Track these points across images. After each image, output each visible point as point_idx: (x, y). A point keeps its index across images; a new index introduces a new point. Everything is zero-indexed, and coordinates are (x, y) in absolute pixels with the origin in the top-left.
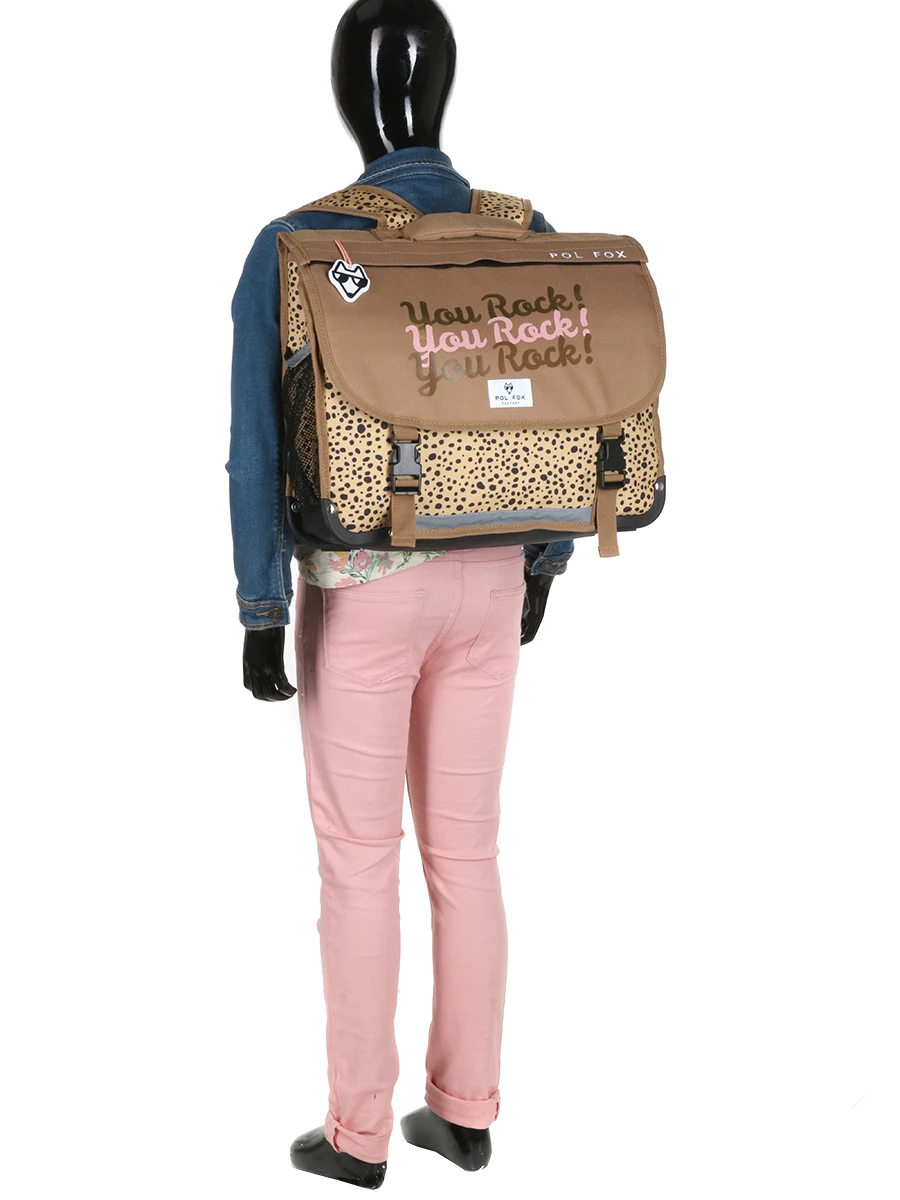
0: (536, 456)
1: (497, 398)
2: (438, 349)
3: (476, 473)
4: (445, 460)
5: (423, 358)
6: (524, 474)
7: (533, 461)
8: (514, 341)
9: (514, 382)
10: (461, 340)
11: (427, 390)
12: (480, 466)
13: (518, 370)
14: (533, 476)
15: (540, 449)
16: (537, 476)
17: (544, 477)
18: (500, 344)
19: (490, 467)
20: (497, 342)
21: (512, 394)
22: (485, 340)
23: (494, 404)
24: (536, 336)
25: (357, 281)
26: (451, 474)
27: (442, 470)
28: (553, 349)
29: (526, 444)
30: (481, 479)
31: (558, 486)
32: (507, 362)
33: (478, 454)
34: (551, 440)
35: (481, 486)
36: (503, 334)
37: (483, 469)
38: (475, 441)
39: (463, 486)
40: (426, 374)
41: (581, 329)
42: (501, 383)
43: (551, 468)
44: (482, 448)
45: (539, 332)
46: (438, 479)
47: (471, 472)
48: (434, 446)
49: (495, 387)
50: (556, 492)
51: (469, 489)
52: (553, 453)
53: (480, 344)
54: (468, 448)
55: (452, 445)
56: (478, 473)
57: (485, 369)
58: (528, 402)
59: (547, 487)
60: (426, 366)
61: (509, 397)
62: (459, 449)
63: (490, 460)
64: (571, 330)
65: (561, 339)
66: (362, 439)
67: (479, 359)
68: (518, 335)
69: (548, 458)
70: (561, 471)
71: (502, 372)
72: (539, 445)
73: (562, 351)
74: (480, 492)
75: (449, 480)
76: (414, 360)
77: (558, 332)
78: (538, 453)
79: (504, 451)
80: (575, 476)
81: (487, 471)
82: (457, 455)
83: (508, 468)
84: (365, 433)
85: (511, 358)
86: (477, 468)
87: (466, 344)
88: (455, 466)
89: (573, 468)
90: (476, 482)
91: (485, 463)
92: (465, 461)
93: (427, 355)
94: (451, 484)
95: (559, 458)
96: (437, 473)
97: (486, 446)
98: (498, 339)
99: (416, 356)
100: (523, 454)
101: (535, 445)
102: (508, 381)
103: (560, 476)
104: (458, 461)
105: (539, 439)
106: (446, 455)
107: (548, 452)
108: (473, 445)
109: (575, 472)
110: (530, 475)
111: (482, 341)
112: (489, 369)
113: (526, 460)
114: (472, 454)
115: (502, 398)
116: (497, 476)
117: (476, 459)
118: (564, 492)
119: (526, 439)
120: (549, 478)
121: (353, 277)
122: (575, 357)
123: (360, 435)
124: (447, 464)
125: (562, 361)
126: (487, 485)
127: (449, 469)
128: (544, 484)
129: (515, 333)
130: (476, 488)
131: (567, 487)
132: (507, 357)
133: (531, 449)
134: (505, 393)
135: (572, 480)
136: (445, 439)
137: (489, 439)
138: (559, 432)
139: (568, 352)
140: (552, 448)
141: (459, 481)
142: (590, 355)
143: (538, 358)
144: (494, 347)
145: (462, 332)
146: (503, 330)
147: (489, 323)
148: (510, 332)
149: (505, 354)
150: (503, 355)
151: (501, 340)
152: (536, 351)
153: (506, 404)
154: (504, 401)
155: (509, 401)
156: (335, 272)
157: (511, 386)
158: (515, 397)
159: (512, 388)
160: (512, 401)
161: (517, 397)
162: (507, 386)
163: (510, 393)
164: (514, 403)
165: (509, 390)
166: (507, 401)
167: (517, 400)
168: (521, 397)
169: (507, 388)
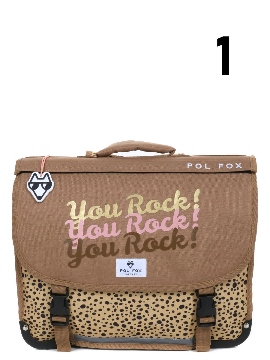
0: (154, 310)
1: (121, 270)
2: (85, 236)
3: (112, 317)
4: (91, 309)
5: (74, 242)
6: (146, 320)
7: (151, 313)
8: (139, 231)
9: (135, 261)
10: (102, 231)
11: (74, 264)
12: (115, 313)
13: (139, 253)
14: (151, 321)
15: (157, 306)
16: (155, 321)
17: (159, 322)
18: (130, 234)
19: (122, 314)
20: (128, 232)
21: (132, 268)
22: (119, 231)
23: (119, 274)
24: (156, 228)
25: (45, 185)
26: (96, 317)
27: (90, 314)
28: (167, 238)
29: (147, 302)
30: (116, 321)
31: (169, 327)
32: (132, 247)
33: (114, 307)
34: (165, 301)
35: (116, 324)
36: (133, 227)
37: (117, 315)
38: (112, 299)
39: (104, 324)
40: (74, 253)
41: (192, 223)
42: (126, 261)
43: (165, 317)
44: (116, 303)
45: (160, 225)
46: (87, 319)
47: (110, 316)
48: (84, 300)
49: (121, 263)
50: (168, 330)
51: (108, 326)
52: (166, 308)
53: (115, 233)
54: (107, 303)
55: (96, 300)
56: (115, 317)
57: (115, 251)
58: (143, 274)
59: (162, 328)
60: (75, 248)
61: (130, 270)
62: (101, 303)
63: (122, 310)
64: (184, 224)
65: (175, 230)
66: (40, 292)
67: (112, 244)
68: (144, 227)
69: (163, 311)
70: (171, 319)
71: (127, 253)
72: (157, 303)
73: (174, 239)
74: (116, 328)
75: (94, 320)
76: (67, 244)
77: (174, 226)
78: (156, 308)
79: (131, 306)
80: (181, 322)
81: (120, 317)
82: (99, 306)
83: (134, 316)
84: (42, 289)
85: (135, 244)
86: (113, 315)
87: (106, 234)
88: (98, 312)
89: (179, 317)
90: (113, 322)
91: (118, 312)
92: (105, 310)
93: (77, 241)
94: (96, 322)
95: (170, 311)
96: (87, 316)
97: (119, 302)
98: (129, 230)
99: (70, 241)
100: (145, 308)
101: (154, 303)
102: (130, 260)
103: (170, 321)
104: (100, 310)
105: (157, 300)
106: (92, 306)
107: (163, 307)
108: (110, 301)
109: (182, 320)
110: (149, 321)
111: (117, 231)
112: (118, 251)
113: (147, 312)
114: (110, 306)
115: (125, 271)
116: (126, 320)
117: (112, 309)
118: (174, 331)
119: (148, 299)
120: (163, 322)
121: (42, 183)
122: (183, 243)
123: (39, 289)
124: (93, 311)
125: (173, 246)
126: (120, 324)
127: (94, 314)
128: (159, 326)
129: (142, 226)
130: (113, 325)
131: (176, 328)
132: (133, 243)
133: (151, 305)
134: (127, 267)
135: (179, 324)
136: (91, 296)
137: (121, 298)
138: (171, 296)
139: (179, 240)
140: (165, 305)
141: (101, 321)
142: (195, 242)
143: (155, 244)
144: (125, 236)
145: (104, 225)
146: (134, 224)
147: (126, 218)
148: (139, 225)
149: (131, 241)
150: (130, 242)
151: (131, 231)
152: (154, 239)
153: (127, 274)
154: (126, 273)
155: (129, 273)
156: (31, 182)
157: (132, 263)
158: (133, 270)
159: (133, 264)
160: (132, 273)
161: (135, 270)
162: (129, 263)
163: (130, 268)
164: (133, 274)
165: (130, 266)
166: (128, 273)
167: (135, 272)
168: (139, 271)
169: (129, 265)
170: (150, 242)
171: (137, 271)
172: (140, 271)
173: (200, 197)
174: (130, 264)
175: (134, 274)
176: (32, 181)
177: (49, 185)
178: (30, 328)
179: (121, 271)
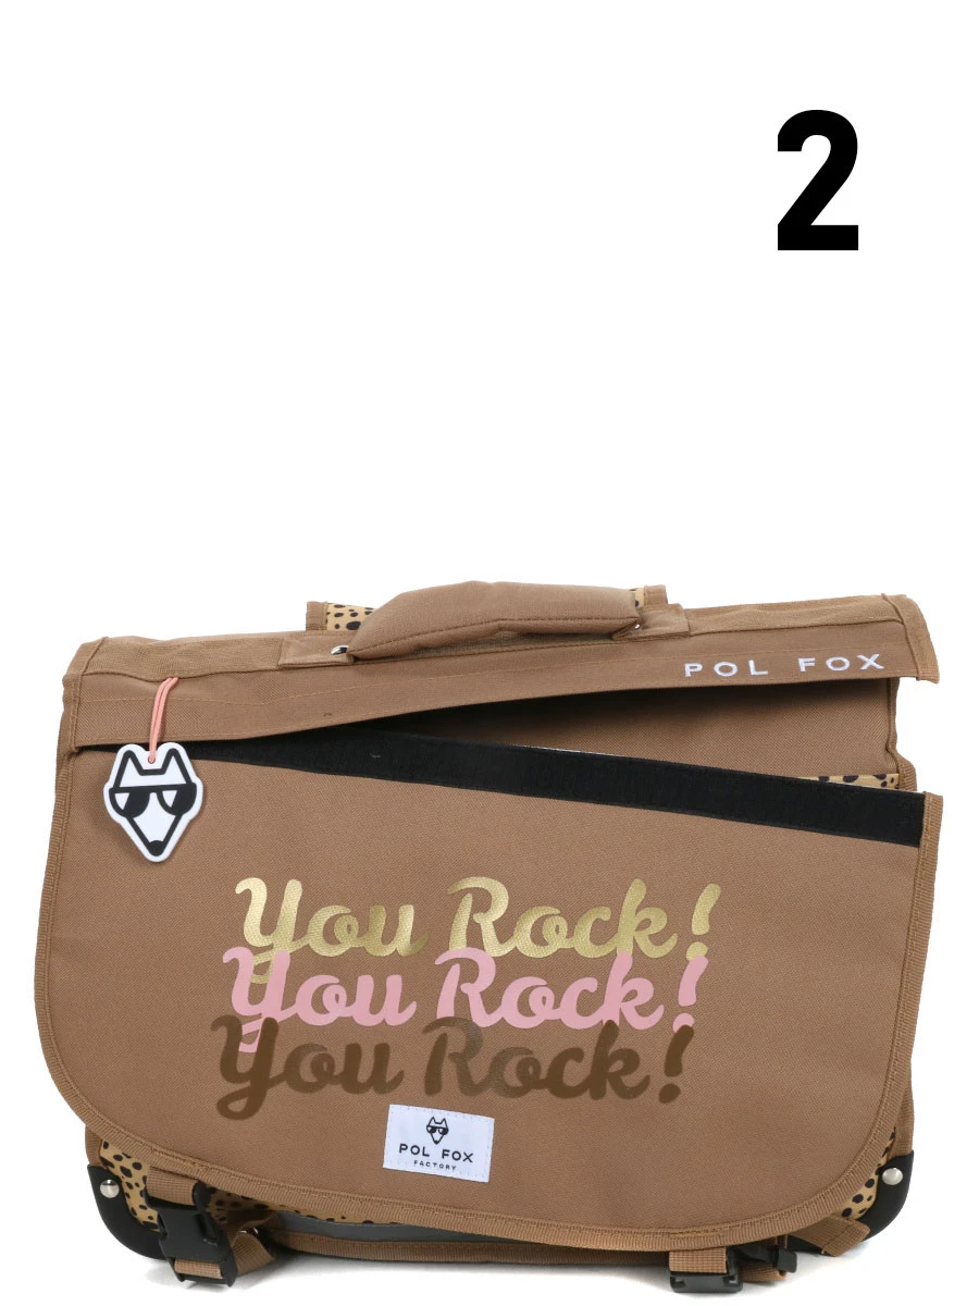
1: (403, 1147)
2: (289, 1013)
5: (247, 1029)
8: (481, 1018)
9: (454, 1119)
10: (351, 1001)
11: (238, 1106)
13: (470, 1097)
18: (446, 1021)
20: (441, 1014)
21: (443, 1145)
22: (412, 1008)
23: (393, 1160)
24: (543, 1012)
25: (170, 797)
28: (576, 1054)
32: (449, 1070)
36: (462, 1000)
40: (243, 1066)
41: (674, 1009)
42: (424, 1115)
45: (557, 1005)
49: (405, 1123)
53: (395, 1014)
57: (389, 1078)
58: (478, 1171)
60: (248, 1048)
61: (435, 1152)
64: (643, 1011)
65: (609, 1030)
67: (382, 1052)
68: (499, 1004)
71: (431, 1090)
73: (601, 1060)
76: (223, 1032)
77: (607, 1013)
85: (461, 1059)
87: (361, 1014)
93: (257, 1026)
98: (445, 1008)
99: (233, 1024)
102: (439, 1114)
111: (402, 1008)
112: (399, 1078)
115: (416, 1150)
121: (159, 790)
122: (630, 1080)
125: (594, 1086)
129: (492, 999)
132: (454, 1056)
134: (425, 1140)
139: (618, 1065)
142: (676, 1080)
143: (531, 1070)
144: (428, 1029)
145: (360, 978)
146: (466, 988)
147: (439, 961)
148: (483, 994)
149: (450, 1049)
150: (444, 1052)
151: (451, 1013)
152: (531, 1052)
153: (422, 1164)
154: (420, 1157)
155: (431, 1159)
156: (117, 789)
157: (443, 1125)
158: (445, 1153)
159: (445, 1131)
160: (440, 1160)
161: (450, 1154)
162: (433, 1124)
163: (436, 1142)
164: (442, 1166)
165: (437, 1135)
166: (425, 1159)
167: (448, 1160)
168: (463, 1157)
169: (433, 1130)
172: (468, 1158)
173: (714, 916)
174: (437, 1130)
175: (448, 1167)
176: (124, 784)
177: (185, 795)
178: (126, 1189)
179: (401, 1149)
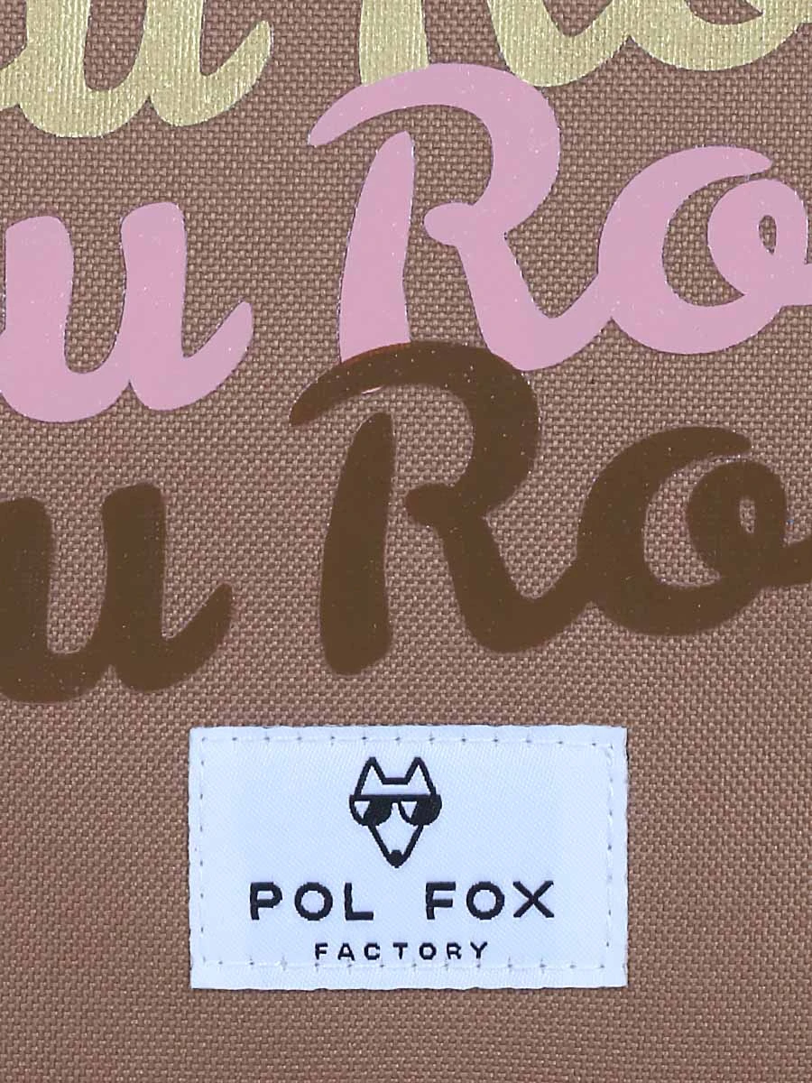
1: (263, 896)
8: (524, 335)
13: (512, 644)
20: (352, 345)
21: (423, 867)
22: (236, 331)
23: (230, 952)
24: (768, 282)
36: (434, 274)
42: (330, 757)
49: (260, 796)
53: (168, 363)
61: (394, 898)
67: (135, 521)
68: (589, 269)
71: (351, 652)
85: (460, 509)
102: (396, 745)
111: (194, 337)
112: (215, 616)
115: (315, 898)
132: (425, 503)
134: (348, 855)
143: (747, 514)
144: (309, 408)
145: (11, 231)
146: (445, 223)
147: (326, 130)
148: (514, 238)
149: (409, 473)
150: (386, 487)
151: (396, 332)
152: (741, 443)
153: (346, 953)
154: (336, 928)
155: (381, 929)
157: (418, 786)
158: (435, 897)
159: (428, 809)
160: (417, 929)
161: (459, 897)
162: (373, 786)
163: (396, 859)
164: (429, 953)
165: (396, 831)
166: (358, 934)
167: (455, 923)
168: (514, 900)
169: (375, 813)
170: (681, 485)
171: (485, 901)
172: (533, 899)
174: (395, 807)
175: (454, 950)
179: (256, 905)
